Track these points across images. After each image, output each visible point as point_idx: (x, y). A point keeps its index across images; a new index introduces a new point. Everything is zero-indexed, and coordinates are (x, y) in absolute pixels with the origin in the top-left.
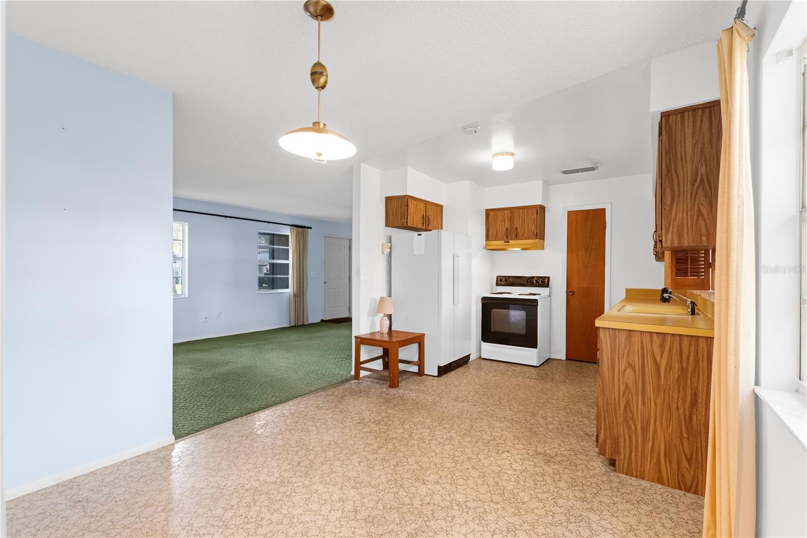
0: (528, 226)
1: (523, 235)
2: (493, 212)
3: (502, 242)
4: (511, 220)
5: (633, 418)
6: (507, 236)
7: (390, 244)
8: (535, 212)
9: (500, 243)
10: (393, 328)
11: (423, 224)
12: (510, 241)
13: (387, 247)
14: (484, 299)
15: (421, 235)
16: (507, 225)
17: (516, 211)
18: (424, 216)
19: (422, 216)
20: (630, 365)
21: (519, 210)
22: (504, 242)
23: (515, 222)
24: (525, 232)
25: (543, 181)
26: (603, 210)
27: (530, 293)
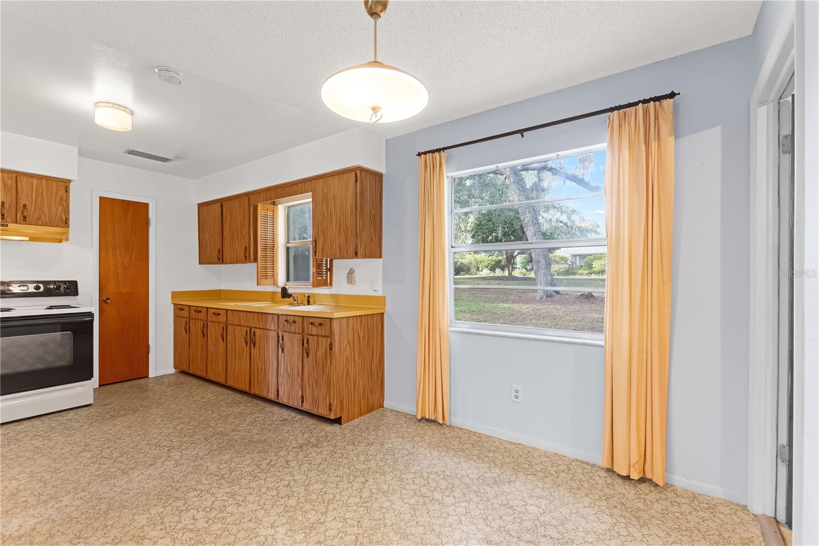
0: (49, 207)
4: (14, 189)
5: (350, 380)
6: (3, 215)
8: (64, 188)
12: (10, 225)
16: (3, 197)
17: (24, 179)
20: (349, 342)
21: (29, 178)
23: (24, 194)
24: (45, 215)
25: (79, 149)
26: (146, 205)
27: (50, 306)
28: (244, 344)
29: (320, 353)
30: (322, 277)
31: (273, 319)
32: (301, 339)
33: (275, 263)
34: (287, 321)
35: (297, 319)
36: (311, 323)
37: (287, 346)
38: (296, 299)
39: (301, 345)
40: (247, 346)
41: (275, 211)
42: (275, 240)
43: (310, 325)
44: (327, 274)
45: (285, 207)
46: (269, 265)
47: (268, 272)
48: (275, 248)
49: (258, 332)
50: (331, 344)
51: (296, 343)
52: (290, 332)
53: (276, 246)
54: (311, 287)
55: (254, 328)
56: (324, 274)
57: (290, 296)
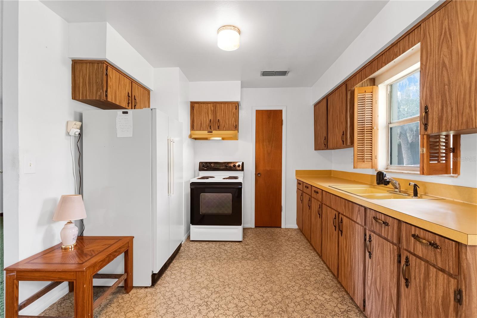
0: (229, 119)
1: (225, 126)
2: (198, 105)
3: (206, 132)
4: (215, 112)
6: (210, 127)
7: (80, 123)
8: (235, 108)
9: (204, 133)
10: (85, 234)
11: (129, 103)
12: (213, 131)
13: (75, 126)
14: (192, 184)
15: (127, 113)
16: (211, 117)
17: (218, 105)
18: (130, 95)
19: (127, 94)
21: (221, 104)
22: (208, 132)
23: (218, 114)
24: (226, 124)
25: (241, 82)
26: (281, 111)
27: (230, 177)
28: (334, 228)
29: (432, 294)
30: (438, 161)
31: (359, 210)
32: (396, 253)
33: (373, 145)
34: (375, 218)
35: (389, 221)
36: (414, 236)
37: (376, 252)
38: (398, 186)
39: (396, 260)
40: (335, 230)
41: (374, 92)
42: (373, 122)
43: (413, 238)
44: (447, 157)
45: (387, 85)
46: (366, 148)
47: (365, 156)
48: (373, 130)
49: (345, 220)
50: (459, 293)
51: (387, 254)
52: (380, 236)
53: (375, 128)
54: (419, 173)
55: (342, 214)
56: (443, 157)
57: (387, 183)
